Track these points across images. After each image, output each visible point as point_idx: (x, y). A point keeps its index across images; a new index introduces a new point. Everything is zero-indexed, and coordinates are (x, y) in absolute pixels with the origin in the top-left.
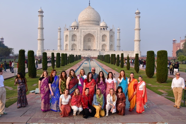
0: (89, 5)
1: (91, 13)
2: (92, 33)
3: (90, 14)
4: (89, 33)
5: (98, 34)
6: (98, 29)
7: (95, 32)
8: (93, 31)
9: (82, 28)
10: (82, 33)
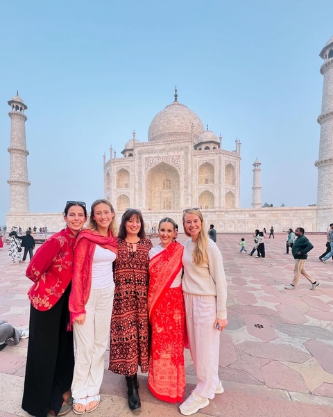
0: (176, 99)
2: (170, 163)
4: (160, 161)
5: (186, 164)
6: (185, 147)
7: (179, 156)
9: (143, 148)
10: (143, 165)
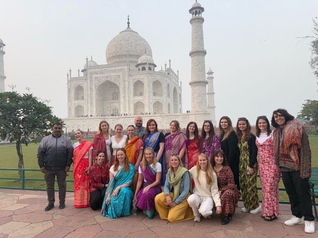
0: (129, 26)
1: (123, 40)
2: (113, 81)
3: (121, 42)
4: (106, 79)
5: (124, 81)
6: (124, 69)
7: (119, 76)
8: (115, 74)
9: (93, 70)
10: (93, 82)
